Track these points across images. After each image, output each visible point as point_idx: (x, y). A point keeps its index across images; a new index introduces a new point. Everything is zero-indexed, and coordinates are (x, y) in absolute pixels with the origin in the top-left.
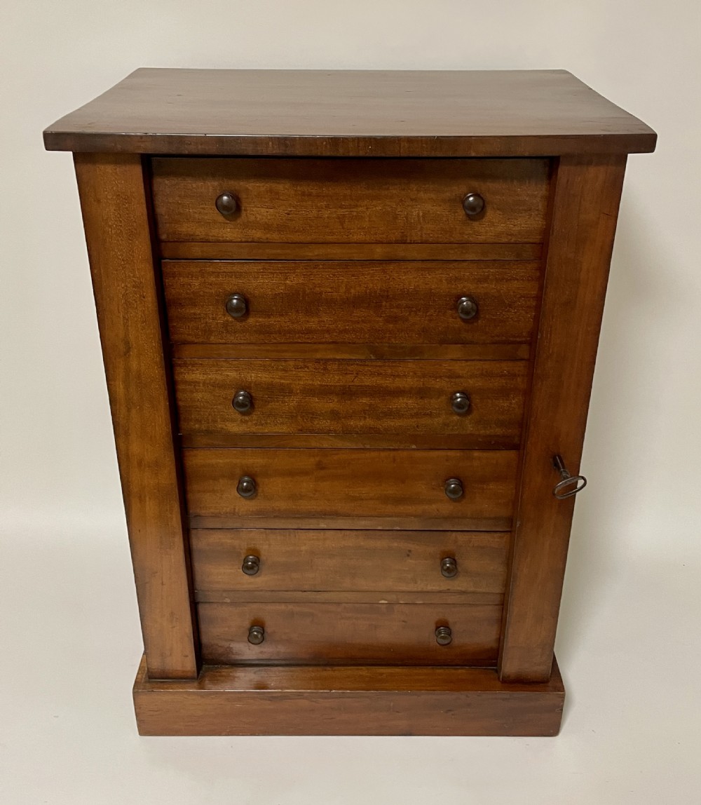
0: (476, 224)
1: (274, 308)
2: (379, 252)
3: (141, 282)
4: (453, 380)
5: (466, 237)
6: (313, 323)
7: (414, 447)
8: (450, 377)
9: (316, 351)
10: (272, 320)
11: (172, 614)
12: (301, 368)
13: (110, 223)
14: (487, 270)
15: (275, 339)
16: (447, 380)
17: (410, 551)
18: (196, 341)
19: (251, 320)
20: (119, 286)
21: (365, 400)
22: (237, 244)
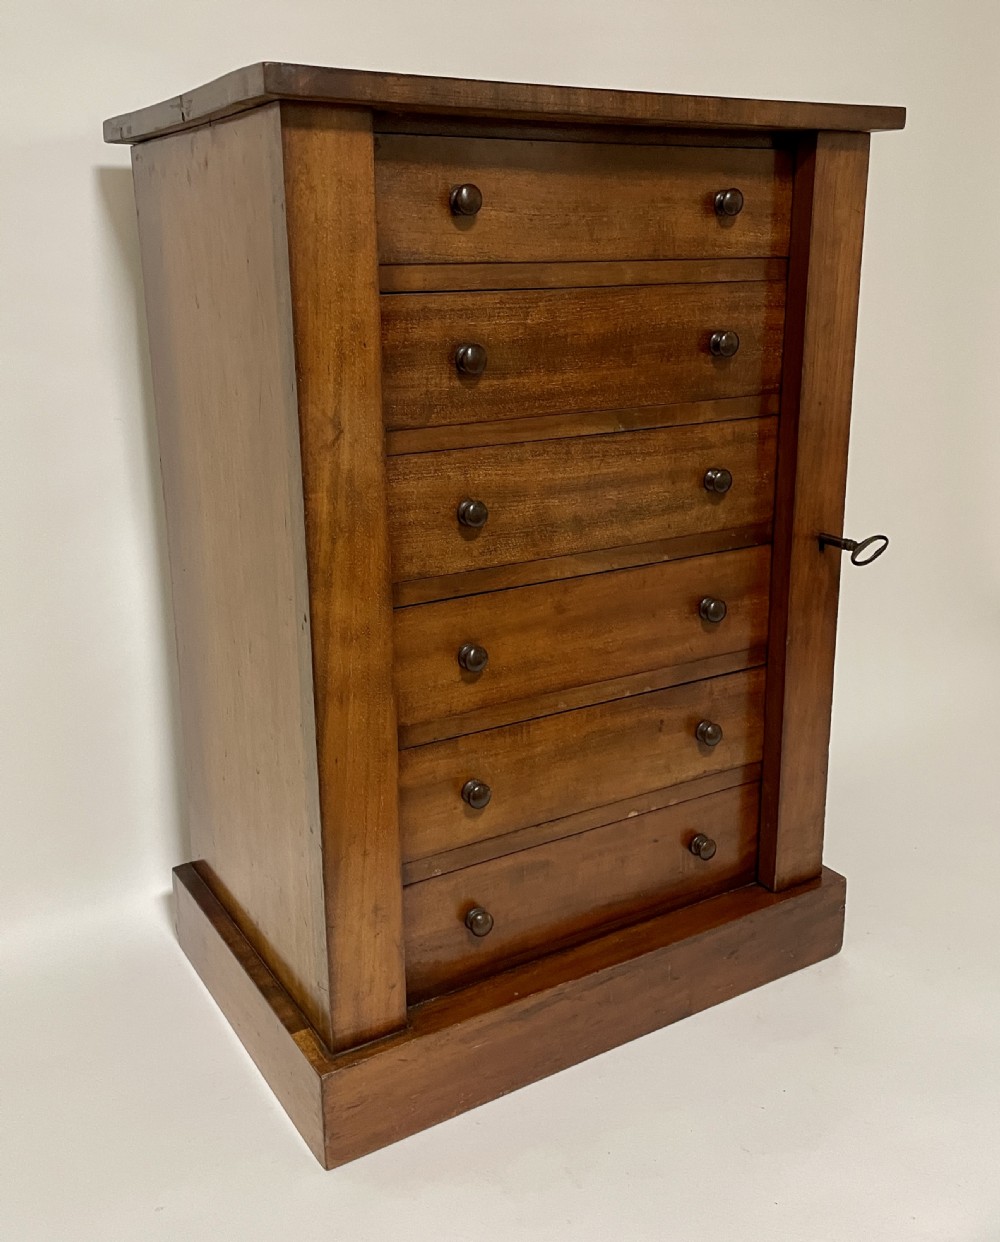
0: (726, 232)
1: (511, 363)
2: (629, 274)
3: (363, 321)
4: (705, 451)
5: (717, 249)
6: (556, 382)
7: (666, 558)
8: (701, 448)
9: (558, 425)
10: (510, 381)
11: (376, 909)
12: (539, 455)
13: (326, 225)
14: (737, 295)
15: (511, 411)
16: (699, 452)
17: (662, 721)
18: (413, 423)
19: (484, 385)
20: (331, 329)
21: (613, 494)
22: (468, 266)
